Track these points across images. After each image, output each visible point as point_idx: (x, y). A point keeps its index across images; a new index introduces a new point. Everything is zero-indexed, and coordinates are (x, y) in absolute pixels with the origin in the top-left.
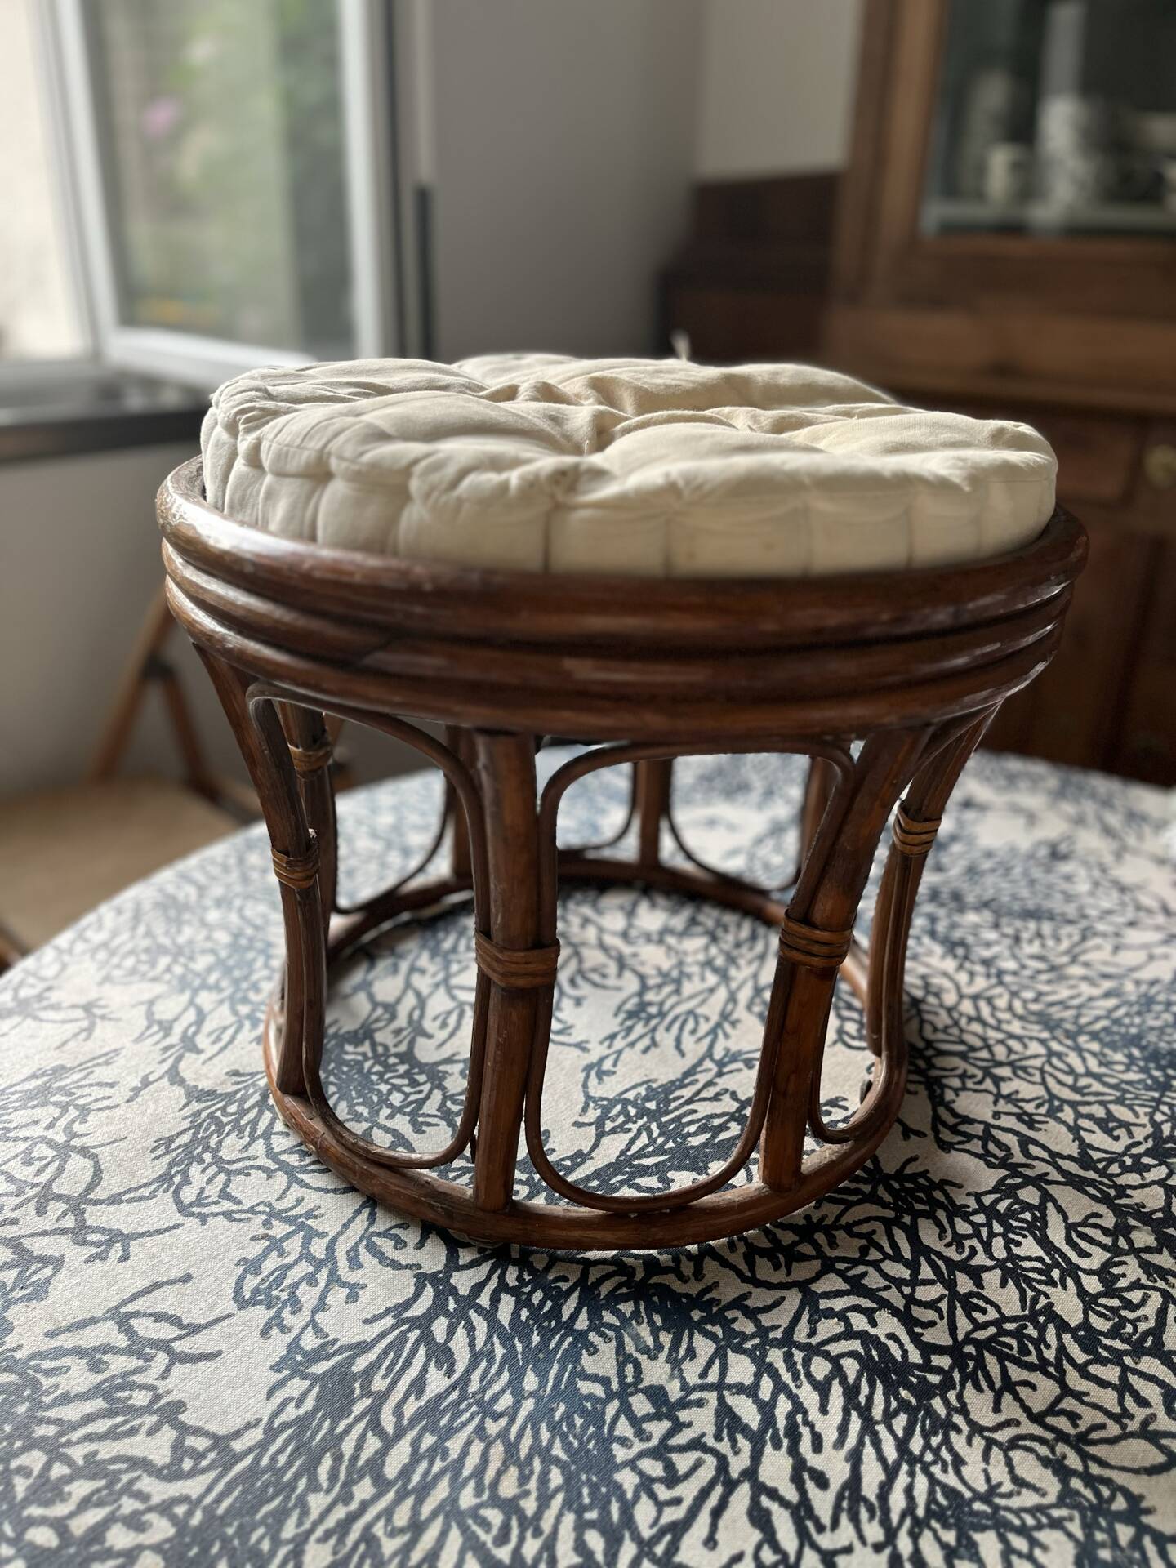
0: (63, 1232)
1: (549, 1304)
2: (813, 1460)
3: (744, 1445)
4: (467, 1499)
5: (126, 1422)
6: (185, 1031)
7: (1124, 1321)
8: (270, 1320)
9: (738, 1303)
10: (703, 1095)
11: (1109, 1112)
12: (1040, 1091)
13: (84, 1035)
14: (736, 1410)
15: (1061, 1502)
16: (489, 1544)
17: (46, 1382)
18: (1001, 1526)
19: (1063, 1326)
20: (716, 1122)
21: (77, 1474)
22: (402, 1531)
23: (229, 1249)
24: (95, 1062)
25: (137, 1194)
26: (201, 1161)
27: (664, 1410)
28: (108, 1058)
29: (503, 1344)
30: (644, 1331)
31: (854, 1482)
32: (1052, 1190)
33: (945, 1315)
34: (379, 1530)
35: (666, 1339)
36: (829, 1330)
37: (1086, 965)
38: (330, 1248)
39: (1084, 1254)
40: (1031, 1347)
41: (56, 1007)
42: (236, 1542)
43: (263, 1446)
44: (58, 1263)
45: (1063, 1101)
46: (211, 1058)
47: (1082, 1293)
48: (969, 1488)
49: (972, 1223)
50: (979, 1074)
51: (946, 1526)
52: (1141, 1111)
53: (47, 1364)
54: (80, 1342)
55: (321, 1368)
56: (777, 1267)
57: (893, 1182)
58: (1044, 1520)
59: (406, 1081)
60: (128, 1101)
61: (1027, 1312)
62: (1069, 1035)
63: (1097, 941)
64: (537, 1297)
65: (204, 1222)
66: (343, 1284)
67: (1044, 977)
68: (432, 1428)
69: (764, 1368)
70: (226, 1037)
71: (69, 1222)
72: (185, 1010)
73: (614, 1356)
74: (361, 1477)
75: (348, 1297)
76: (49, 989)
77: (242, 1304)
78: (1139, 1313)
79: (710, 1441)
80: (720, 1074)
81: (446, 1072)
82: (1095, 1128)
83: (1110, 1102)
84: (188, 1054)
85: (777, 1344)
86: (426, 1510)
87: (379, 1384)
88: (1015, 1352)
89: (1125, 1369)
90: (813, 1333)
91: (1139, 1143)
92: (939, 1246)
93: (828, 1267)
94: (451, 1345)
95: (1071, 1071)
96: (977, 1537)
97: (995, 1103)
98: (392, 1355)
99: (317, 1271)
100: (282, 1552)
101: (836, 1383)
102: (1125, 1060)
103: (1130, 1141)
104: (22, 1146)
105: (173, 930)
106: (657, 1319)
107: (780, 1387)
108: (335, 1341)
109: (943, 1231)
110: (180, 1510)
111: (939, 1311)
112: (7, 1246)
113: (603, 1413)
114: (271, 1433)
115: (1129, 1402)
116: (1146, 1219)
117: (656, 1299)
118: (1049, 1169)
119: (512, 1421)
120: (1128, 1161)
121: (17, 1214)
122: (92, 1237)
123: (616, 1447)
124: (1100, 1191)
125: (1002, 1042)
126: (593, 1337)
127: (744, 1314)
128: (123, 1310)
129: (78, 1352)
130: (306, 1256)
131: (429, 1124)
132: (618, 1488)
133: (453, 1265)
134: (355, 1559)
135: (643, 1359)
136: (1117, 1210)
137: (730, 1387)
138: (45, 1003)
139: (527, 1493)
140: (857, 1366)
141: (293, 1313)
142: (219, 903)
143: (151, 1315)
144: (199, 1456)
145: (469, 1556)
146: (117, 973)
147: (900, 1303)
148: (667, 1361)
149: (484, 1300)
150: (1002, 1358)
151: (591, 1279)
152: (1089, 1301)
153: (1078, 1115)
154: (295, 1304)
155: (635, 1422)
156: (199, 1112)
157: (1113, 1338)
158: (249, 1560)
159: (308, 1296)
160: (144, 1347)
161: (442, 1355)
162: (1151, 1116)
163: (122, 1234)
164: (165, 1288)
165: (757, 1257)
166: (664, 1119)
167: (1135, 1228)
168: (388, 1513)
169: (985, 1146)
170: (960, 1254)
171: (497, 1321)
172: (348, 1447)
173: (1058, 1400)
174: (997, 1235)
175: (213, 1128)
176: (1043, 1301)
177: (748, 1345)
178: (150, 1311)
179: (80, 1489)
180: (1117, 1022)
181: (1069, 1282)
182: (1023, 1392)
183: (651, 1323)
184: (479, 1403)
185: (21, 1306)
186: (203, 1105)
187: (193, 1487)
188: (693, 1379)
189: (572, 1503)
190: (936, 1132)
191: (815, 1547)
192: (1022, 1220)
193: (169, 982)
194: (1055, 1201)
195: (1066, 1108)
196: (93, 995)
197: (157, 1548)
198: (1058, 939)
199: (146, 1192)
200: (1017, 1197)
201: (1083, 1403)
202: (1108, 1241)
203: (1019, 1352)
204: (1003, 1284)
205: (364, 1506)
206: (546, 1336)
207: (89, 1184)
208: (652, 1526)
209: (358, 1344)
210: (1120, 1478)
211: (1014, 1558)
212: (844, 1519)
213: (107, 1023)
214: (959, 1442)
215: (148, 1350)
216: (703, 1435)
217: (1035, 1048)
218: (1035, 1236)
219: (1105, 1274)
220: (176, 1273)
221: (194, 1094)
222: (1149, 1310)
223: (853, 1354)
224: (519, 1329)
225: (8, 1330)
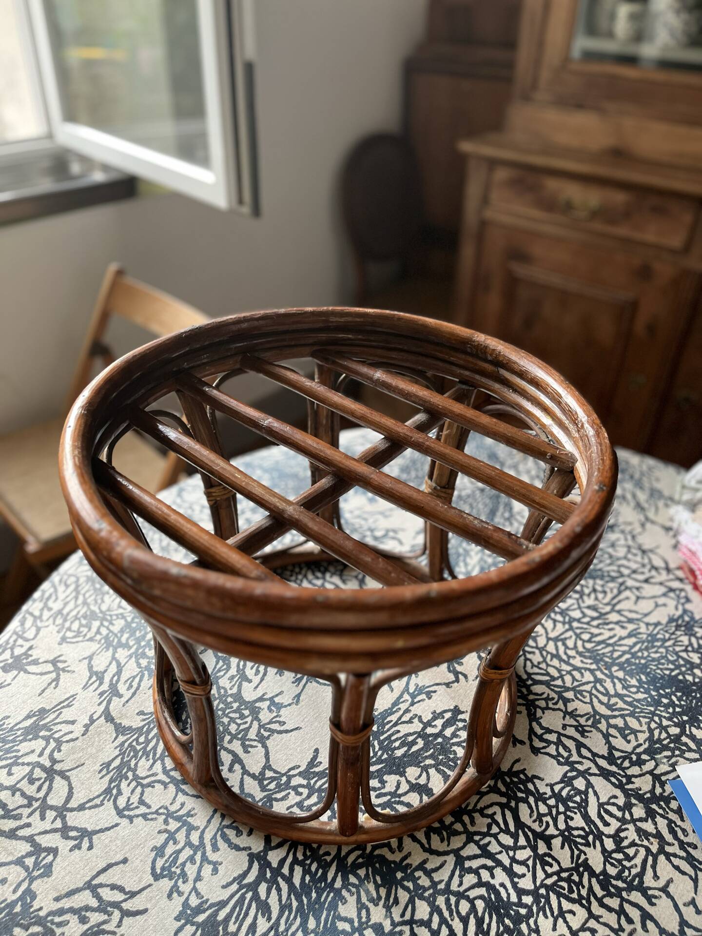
0: (55, 831)
1: (320, 871)
6: (111, 680)
7: (624, 867)
8: (172, 887)
9: (421, 867)
10: (403, 719)
11: (626, 723)
12: (588, 709)
13: (54, 684)
17: (58, 931)
19: (592, 873)
20: (410, 739)
23: (146, 841)
24: (62, 705)
25: (93, 803)
26: (127, 778)
28: (68, 702)
29: (296, 899)
30: (371, 887)
32: (592, 779)
33: (531, 869)
35: (383, 892)
36: (470, 881)
37: (619, 612)
38: (201, 838)
39: (606, 824)
40: (575, 888)
41: (36, 662)
44: (55, 851)
45: (602, 716)
46: (127, 702)
47: (604, 850)
49: (547, 805)
50: (556, 696)
52: (644, 721)
53: (57, 919)
54: (72, 905)
55: (201, 918)
56: (442, 840)
57: (506, 777)
59: (237, 715)
60: (83, 735)
61: (574, 865)
62: (608, 667)
63: (627, 593)
64: (314, 867)
65: (131, 822)
66: (210, 862)
67: (595, 623)
69: (435, 909)
70: (135, 684)
71: (59, 824)
72: (110, 663)
73: (355, 905)
75: (213, 870)
76: (32, 647)
77: (156, 877)
78: (633, 863)
80: (412, 704)
81: (260, 708)
82: (618, 735)
83: (627, 715)
84: (114, 698)
85: (442, 893)
87: (232, 927)
88: (566, 892)
89: (623, 900)
90: (461, 884)
91: (641, 745)
92: (529, 822)
93: (470, 840)
94: (269, 901)
95: (607, 694)
97: (564, 718)
98: (238, 909)
99: (195, 854)
101: (472, 916)
102: (637, 684)
103: (636, 744)
104: (27, 769)
106: (378, 878)
107: (443, 921)
108: (207, 900)
109: (532, 811)
111: (528, 866)
112: (27, 841)
115: (623, 921)
116: (640, 798)
118: (592, 765)
120: (634, 757)
121: (30, 819)
122: (73, 834)
124: (618, 779)
125: (569, 673)
126: (344, 893)
127: (424, 873)
129: (72, 910)
130: (189, 844)
131: (252, 746)
133: (268, 847)
135: (370, 905)
136: (626, 792)
137: (416, 922)
138: (30, 659)
140: (483, 905)
141: (184, 882)
143: (108, 886)
146: (69, 635)
147: (507, 862)
148: (384, 907)
149: (285, 870)
150: (559, 895)
151: (343, 853)
152: (607, 855)
153: (609, 726)
154: (184, 875)
156: (123, 743)
157: (617, 880)
159: (191, 871)
160: (107, 906)
161: (264, 907)
162: (649, 724)
163: (88, 831)
164: (115, 867)
166: (382, 738)
167: (635, 805)
169: (557, 750)
170: (540, 827)
171: (293, 884)
173: (587, 921)
174: (561, 813)
175: (132, 754)
176: (583, 857)
177: (426, 894)
178: (108, 883)
180: (634, 655)
181: (598, 843)
182: (569, 917)
183: (375, 882)
185: (39, 881)
186: (126, 738)
190: (531, 740)
192: (575, 802)
193: (99, 642)
194: (593, 787)
195: (603, 720)
196: (56, 652)
198: (605, 592)
199: (98, 801)
200: (572, 785)
201: (599, 922)
202: (619, 814)
203: (568, 892)
204: (562, 847)
206: (319, 892)
207: (67, 797)
209: (220, 902)
213: (67, 676)
215: (109, 909)
217: (588, 677)
218: (581, 812)
219: (617, 837)
220: (119, 857)
221: (120, 729)
222: (638, 861)
223: (481, 897)
224: (306, 888)
225: (34, 897)
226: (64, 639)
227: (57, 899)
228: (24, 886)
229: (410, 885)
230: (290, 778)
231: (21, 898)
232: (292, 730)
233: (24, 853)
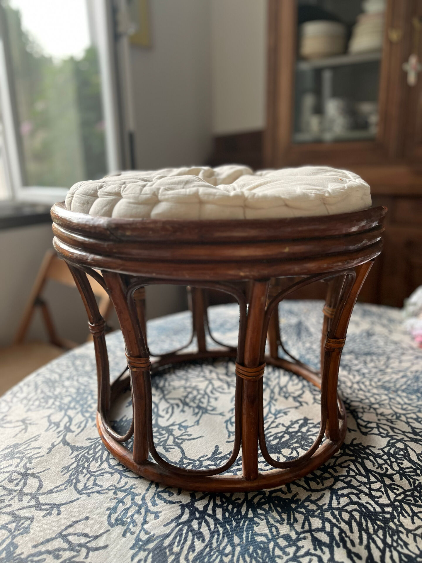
0: (31, 507)
1: (235, 510)
2: (354, 550)
3: (326, 550)
6: (65, 425)
8: (125, 530)
9: (308, 499)
10: (272, 426)
11: (417, 416)
12: (391, 411)
13: (24, 431)
14: (319, 538)
20: (280, 435)
23: (102, 505)
24: (31, 440)
25: (59, 489)
26: (83, 473)
27: (291, 543)
28: (35, 439)
29: (221, 527)
30: (275, 514)
31: (370, 557)
32: (407, 443)
33: (384, 493)
35: (284, 516)
36: (345, 501)
37: (392, 368)
38: (143, 499)
40: (418, 499)
41: (10, 422)
44: (32, 519)
45: (400, 414)
46: (78, 434)
49: (383, 459)
53: (36, 559)
54: (48, 548)
55: (151, 546)
56: (318, 484)
57: (350, 447)
59: (158, 434)
60: (47, 453)
61: (413, 487)
62: (394, 391)
63: (393, 360)
64: (230, 508)
65: (89, 496)
66: (152, 513)
67: (379, 374)
69: (324, 520)
70: (83, 425)
71: (33, 502)
72: (64, 417)
73: (266, 526)
75: (155, 517)
76: (6, 416)
77: (112, 525)
79: (312, 551)
80: (276, 418)
81: (172, 429)
82: (414, 421)
83: (416, 412)
84: (68, 433)
85: (327, 510)
87: (176, 549)
88: (413, 502)
90: (339, 504)
92: (374, 469)
93: (337, 480)
94: (201, 530)
95: (399, 404)
97: (377, 416)
98: (178, 537)
99: (140, 509)
101: (353, 521)
104: (7, 475)
105: (52, 390)
106: (279, 509)
107: (333, 525)
108: (154, 535)
109: (374, 464)
111: (382, 492)
112: (9, 515)
113: (268, 547)
117: (276, 502)
118: (404, 437)
119: (233, 556)
121: (11, 502)
122: (44, 507)
123: (277, 559)
125: (372, 396)
126: (256, 519)
127: (311, 503)
128: (64, 533)
129: (48, 552)
130: (134, 504)
131: (171, 448)
133: (194, 499)
135: (278, 525)
137: (314, 530)
138: (5, 421)
140: (358, 514)
141: (134, 526)
142: (68, 379)
143: (75, 534)
146: (32, 407)
147: (367, 491)
148: (287, 524)
149: (210, 511)
150: (409, 505)
151: (249, 498)
153: (407, 418)
154: (133, 522)
155: (281, 549)
156: (78, 455)
159: (139, 519)
160: (75, 547)
161: (199, 535)
163: (56, 504)
164: (79, 523)
165: (309, 481)
169: (379, 430)
170: (383, 470)
171: (217, 518)
174: (393, 462)
175: (85, 460)
176: (417, 482)
177: (316, 514)
178: (75, 532)
180: (409, 385)
182: (420, 515)
183: (277, 511)
184: (218, 551)
185: (20, 537)
186: (79, 452)
188: (299, 530)
190: (360, 429)
192: (401, 455)
193: (55, 408)
194: (409, 447)
196: (24, 416)
198: (379, 361)
199: (62, 487)
200: (395, 447)
204: (401, 479)
206: (238, 522)
207: (38, 488)
209: (164, 535)
213: (33, 426)
214: (403, 537)
215: (77, 548)
216: (309, 550)
217: (384, 397)
218: (407, 459)
220: (82, 517)
221: (74, 448)
223: (355, 510)
224: (226, 521)
225: (16, 547)
226: (29, 410)
228: (9, 540)
229: (303, 510)
230: (201, 462)
231: (5, 549)
232: (197, 438)
233: (7, 522)
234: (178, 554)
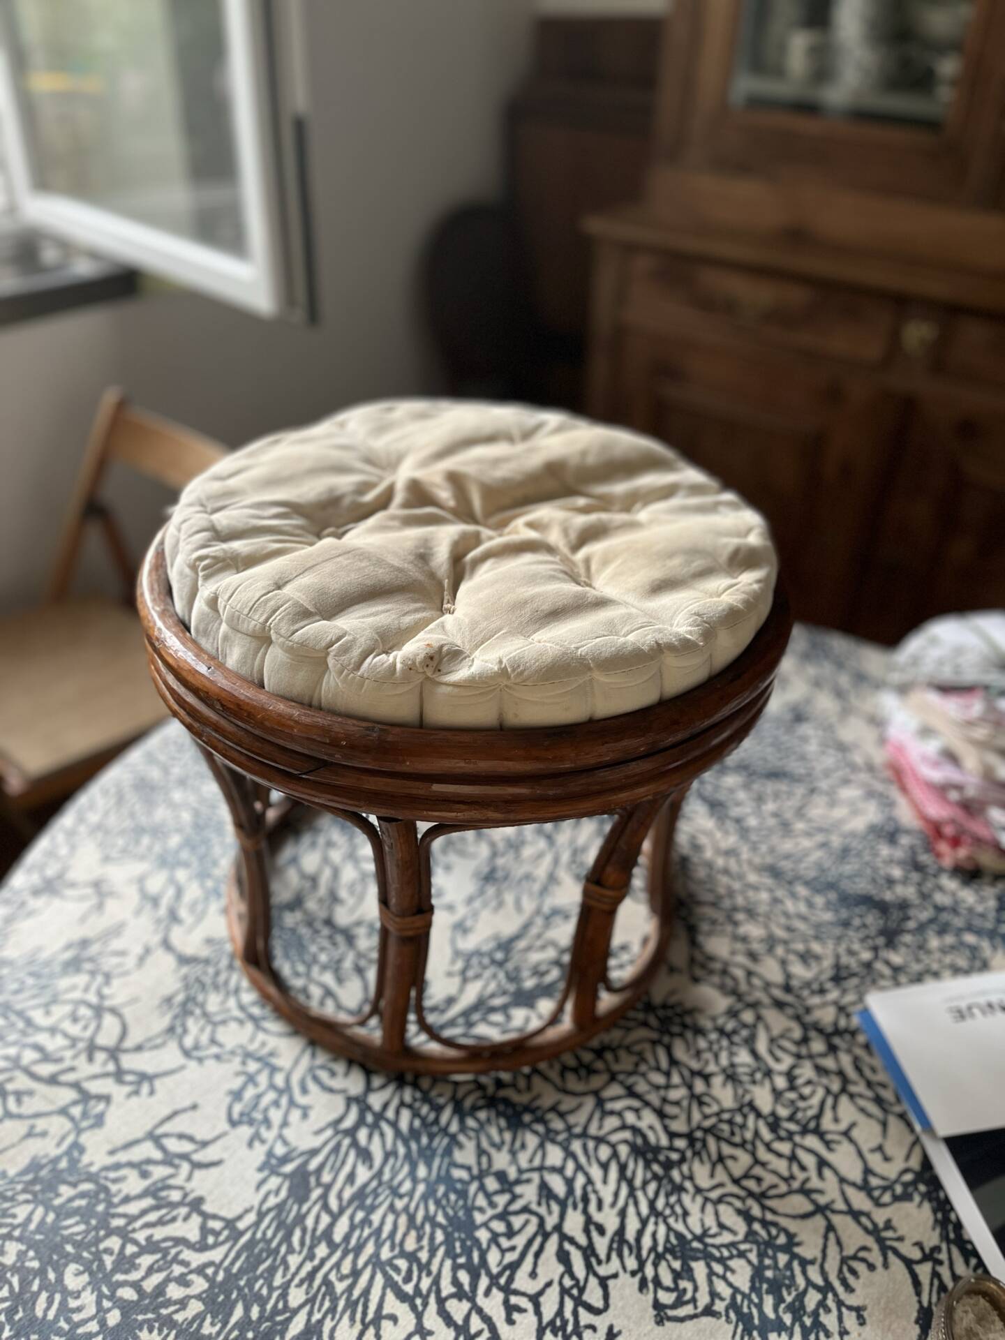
0: (106, 1075)
1: (432, 1114)
2: (598, 1217)
3: (555, 1208)
4: (385, 1254)
5: (167, 1214)
6: (169, 905)
7: (797, 1110)
8: (253, 1135)
9: (554, 1109)
11: (807, 948)
13: (97, 910)
14: (551, 1185)
15: (745, 1240)
16: (400, 1283)
17: (114, 1188)
18: (708, 1257)
19: (759, 1115)
21: (143, 1250)
22: (346, 1277)
23: (220, 1084)
24: (109, 934)
25: (153, 1043)
26: (194, 1014)
27: (506, 1186)
28: (117, 930)
29: (403, 1145)
30: (493, 1131)
31: (621, 1231)
32: (763, 1011)
33: (685, 1110)
34: (333, 1277)
35: (508, 1136)
36: (611, 1124)
37: (809, 820)
38: (288, 1080)
39: (777, 1060)
40: (737, 1131)
41: (74, 885)
42: (246, 1290)
43: (257, 1224)
44: (107, 1099)
45: (778, 940)
46: (191, 928)
47: (774, 1089)
48: (691, 1232)
49: (708, 1040)
50: (722, 919)
51: (675, 1258)
54: (131, 1157)
55: (288, 1168)
56: (580, 1080)
57: (659, 1011)
58: (735, 1252)
59: (329, 942)
60: (137, 967)
61: (737, 1105)
63: (818, 798)
64: (424, 1110)
65: (201, 1064)
66: (298, 1107)
67: (775, 833)
68: (361, 1206)
69: (570, 1154)
70: (200, 908)
71: (111, 1067)
72: (167, 885)
73: (474, 1151)
74: (319, 1242)
75: (302, 1115)
76: (66, 868)
77: (233, 1123)
78: (808, 1103)
79: (534, 1207)
81: (357, 934)
82: (796, 960)
84: (174, 926)
85: (578, 1136)
86: (361, 1262)
87: (326, 1177)
88: (727, 1135)
89: (795, 1145)
90: (600, 1127)
91: (825, 972)
92: (685, 1059)
93: (613, 1078)
94: (371, 1147)
95: (786, 914)
96: (694, 1264)
97: (732, 943)
98: (333, 1157)
99: (280, 1097)
100: (275, 1295)
101: (613, 1162)
102: (824, 902)
103: (818, 970)
104: (69, 1007)
105: (148, 810)
106: (502, 1122)
107: (579, 1167)
108: (296, 1148)
109: (689, 1047)
110: (210, 1271)
111: (682, 1107)
112: (72, 1088)
113: (468, 1191)
114: (261, 1215)
115: (795, 1168)
116: (820, 1031)
117: (501, 1108)
118: (763, 996)
119: (411, 1198)
120: (816, 986)
121: (75, 1063)
122: (129, 1078)
123: (476, 1214)
124: (794, 1011)
125: (741, 891)
126: (461, 1137)
127: (558, 1116)
128: (157, 1132)
129: (131, 1165)
130: (272, 1086)
132: (477, 1242)
133: (369, 1089)
134: (320, 1297)
135: (493, 1151)
136: (805, 1027)
137: (547, 1169)
138: (65, 881)
139: (421, 1248)
140: (627, 1150)
141: (267, 1129)
143: (174, 1135)
144: (217, 1234)
145: (388, 1291)
146: (113, 852)
147: (657, 1103)
148: (508, 1152)
149: (390, 1114)
150: (719, 1140)
151: (459, 1096)
152: (777, 1094)
153: (787, 951)
154: (267, 1122)
155: (488, 1196)
156: (187, 976)
157: (790, 1122)
158: (255, 1301)
159: (276, 1116)
160: (173, 1158)
161: (366, 1156)
163: (147, 1074)
164: (181, 1115)
165: (567, 1073)
167: (814, 1039)
168: (338, 1265)
170: (699, 1064)
171: (399, 1128)
172: (310, 1222)
173: (751, 1168)
174: (724, 1049)
176: (748, 1097)
177: (560, 1138)
178: (174, 1132)
179: (146, 1261)
180: (824, 871)
181: (766, 1081)
182: (730, 1163)
183: (498, 1125)
184: (391, 1188)
185: (88, 1133)
186: (189, 968)
187: (216, 1255)
188: (524, 1164)
189: (450, 1254)
190: (690, 968)
191: (596, 1275)
192: (741, 1036)
193: (152, 860)
194: (764, 1021)
195: (780, 945)
196: (99, 873)
197: (198, 1297)
198: (790, 797)
199: (159, 1041)
200: (739, 1019)
201: (766, 1169)
202: (794, 1049)
203: (730, 1134)
204: (724, 1085)
205: (323, 1262)
206: (431, 1137)
207: (120, 1037)
208: (498, 1265)
209: (311, 1151)
210: (783, 1222)
211: (714, 1278)
212: (614, 1256)
213: (113, 899)
214: (686, 1199)
215: (176, 1161)
216: (530, 1203)
217: (763, 895)
218: (747, 1047)
219: (790, 1076)
220: (187, 1103)
221: (181, 959)
222: (815, 1101)
223: (626, 1142)
224: (414, 1134)
225: (83, 1150)
226: (106, 859)
227: (112, 1152)
228: (70, 1139)
229: (541, 1128)
231: (68, 1153)
233: (69, 1102)
234: (328, 1187)
